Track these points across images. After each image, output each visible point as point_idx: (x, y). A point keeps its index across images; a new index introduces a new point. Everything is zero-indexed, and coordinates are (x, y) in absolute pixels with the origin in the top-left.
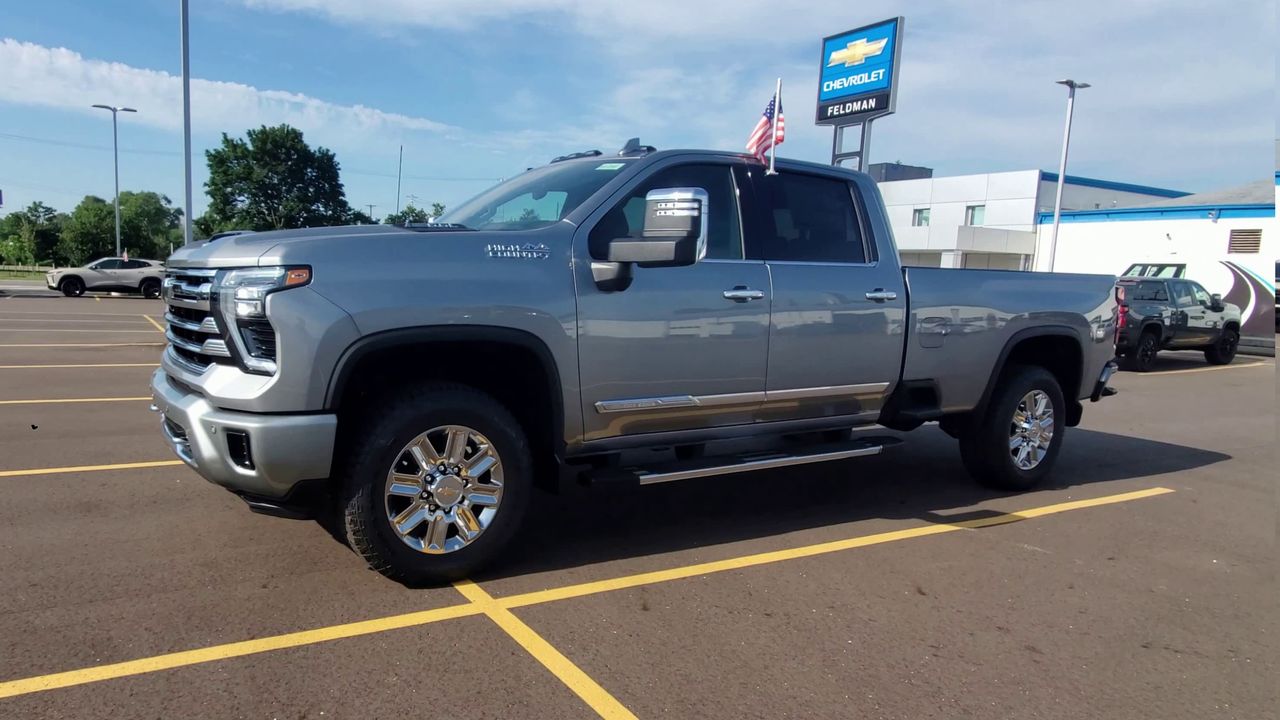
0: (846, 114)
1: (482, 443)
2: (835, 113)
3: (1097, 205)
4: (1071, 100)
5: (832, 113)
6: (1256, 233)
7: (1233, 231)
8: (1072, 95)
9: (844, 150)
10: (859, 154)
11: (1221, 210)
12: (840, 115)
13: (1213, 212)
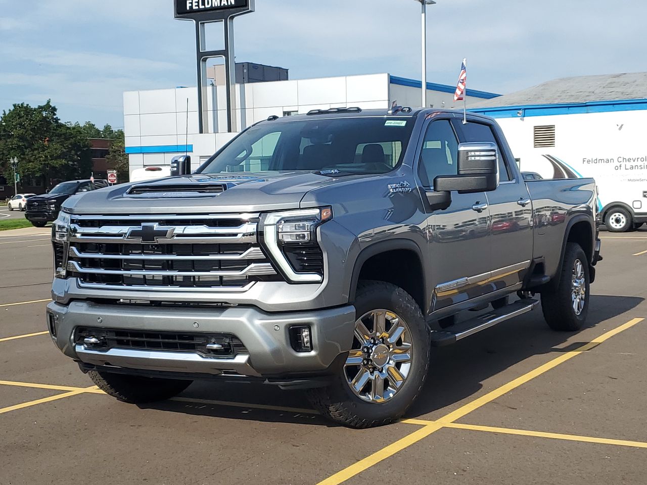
0: (206, 10)
1: (394, 319)
2: (194, 8)
3: (432, 106)
4: (423, 15)
5: (191, 7)
6: (550, 128)
7: (535, 128)
8: (424, 11)
9: (208, 49)
10: (225, 53)
11: (525, 109)
12: (199, 10)
13: (520, 112)
